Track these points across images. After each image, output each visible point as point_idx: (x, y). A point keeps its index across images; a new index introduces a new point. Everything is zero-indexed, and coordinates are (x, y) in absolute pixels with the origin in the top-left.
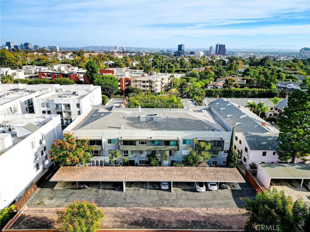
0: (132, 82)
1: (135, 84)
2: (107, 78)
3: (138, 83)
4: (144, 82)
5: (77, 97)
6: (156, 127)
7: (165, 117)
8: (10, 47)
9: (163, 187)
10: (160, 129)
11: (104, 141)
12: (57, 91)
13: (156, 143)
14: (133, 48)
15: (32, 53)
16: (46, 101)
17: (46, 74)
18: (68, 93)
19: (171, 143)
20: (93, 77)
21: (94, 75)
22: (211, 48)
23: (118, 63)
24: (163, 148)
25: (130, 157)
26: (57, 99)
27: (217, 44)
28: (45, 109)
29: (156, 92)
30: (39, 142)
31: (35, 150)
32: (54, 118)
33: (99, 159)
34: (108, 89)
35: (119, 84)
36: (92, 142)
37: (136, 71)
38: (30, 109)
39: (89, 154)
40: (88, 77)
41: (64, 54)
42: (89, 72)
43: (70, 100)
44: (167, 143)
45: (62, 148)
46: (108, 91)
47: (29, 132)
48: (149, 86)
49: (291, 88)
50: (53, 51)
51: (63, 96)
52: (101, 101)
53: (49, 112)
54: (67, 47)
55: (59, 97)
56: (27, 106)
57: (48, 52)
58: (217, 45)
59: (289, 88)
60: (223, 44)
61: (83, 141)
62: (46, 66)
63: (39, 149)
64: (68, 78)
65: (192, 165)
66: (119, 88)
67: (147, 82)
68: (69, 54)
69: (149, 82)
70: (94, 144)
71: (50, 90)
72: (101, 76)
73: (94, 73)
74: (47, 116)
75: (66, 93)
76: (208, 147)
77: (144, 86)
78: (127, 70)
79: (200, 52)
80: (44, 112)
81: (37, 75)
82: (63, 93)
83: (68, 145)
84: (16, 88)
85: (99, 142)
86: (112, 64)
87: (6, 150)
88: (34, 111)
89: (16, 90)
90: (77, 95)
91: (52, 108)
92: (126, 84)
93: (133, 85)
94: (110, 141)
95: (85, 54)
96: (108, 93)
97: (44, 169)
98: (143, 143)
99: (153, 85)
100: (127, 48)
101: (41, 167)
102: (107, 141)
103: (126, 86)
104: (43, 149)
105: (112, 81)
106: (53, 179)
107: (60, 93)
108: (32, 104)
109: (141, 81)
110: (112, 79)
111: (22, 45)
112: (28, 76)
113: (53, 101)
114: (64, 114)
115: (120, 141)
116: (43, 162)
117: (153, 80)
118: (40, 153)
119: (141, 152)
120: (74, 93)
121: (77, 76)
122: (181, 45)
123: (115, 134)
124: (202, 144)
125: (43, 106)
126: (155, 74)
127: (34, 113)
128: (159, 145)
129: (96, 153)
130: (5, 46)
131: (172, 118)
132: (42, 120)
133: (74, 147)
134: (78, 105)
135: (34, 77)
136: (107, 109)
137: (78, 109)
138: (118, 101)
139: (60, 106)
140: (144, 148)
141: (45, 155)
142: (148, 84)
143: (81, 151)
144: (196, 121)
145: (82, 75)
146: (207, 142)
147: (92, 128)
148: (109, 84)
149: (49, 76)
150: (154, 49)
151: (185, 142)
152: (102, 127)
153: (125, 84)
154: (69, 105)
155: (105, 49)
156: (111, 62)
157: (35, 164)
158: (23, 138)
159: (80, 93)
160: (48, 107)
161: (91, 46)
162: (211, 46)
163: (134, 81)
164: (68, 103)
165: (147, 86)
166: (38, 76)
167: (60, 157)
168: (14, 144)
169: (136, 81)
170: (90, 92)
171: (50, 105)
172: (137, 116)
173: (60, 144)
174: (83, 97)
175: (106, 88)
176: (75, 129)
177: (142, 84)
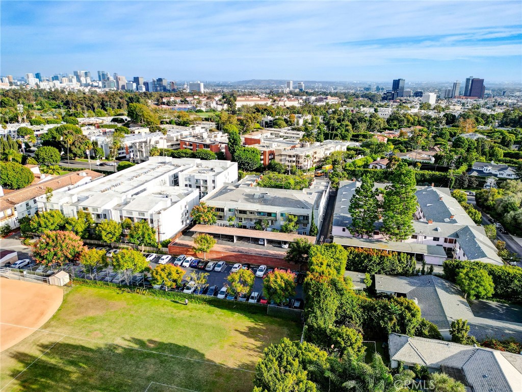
0: (276, 155)
1: (280, 158)
2: (249, 151)
3: (283, 157)
4: (290, 156)
5: (214, 173)
6: (264, 202)
7: (274, 196)
8: (139, 84)
9: (260, 243)
10: (266, 205)
11: (226, 209)
12: (197, 166)
13: (262, 214)
14: (319, 82)
15: (168, 98)
16: (188, 176)
17: (187, 143)
18: (207, 169)
19: (272, 215)
20: (234, 149)
21: (236, 147)
22: (455, 85)
23: (277, 121)
24: (266, 218)
25: (244, 223)
26: (197, 174)
27: (468, 77)
28: (188, 183)
29: (305, 168)
30: (184, 206)
31: (182, 211)
32: (194, 191)
33: (222, 222)
34: (248, 163)
35: (262, 157)
36: (218, 210)
37: (298, 134)
38: (176, 182)
39: (216, 218)
40: (230, 150)
41: (209, 100)
42: (230, 144)
43: (208, 177)
44: (269, 214)
45: (198, 211)
46: (248, 165)
47: (179, 199)
48: (296, 162)
49: (488, 172)
50: (195, 95)
51: (202, 171)
52: (237, 177)
53: (190, 186)
54: (215, 81)
55: (199, 172)
56: (173, 179)
57: (188, 95)
58: (468, 80)
59: (485, 171)
60: (481, 78)
61: (212, 208)
62: (186, 126)
63: (184, 211)
64: (209, 149)
65: (285, 232)
66: (262, 162)
67: (294, 156)
68: (217, 98)
69: (296, 156)
70: (219, 211)
71: (191, 165)
72: (244, 148)
73: (236, 145)
74: (190, 189)
75: (205, 169)
76: (295, 219)
77: (290, 161)
78: (288, 132)
79: (429, 93)
80: (186, 185)
81: (179, 142)
82: (203, 169)
83: (202, 209)
84: (163, 161)
85: (222, 210)
86: (271, 121)
87: (168, 208)
88: (178, 183)
89: (164, 163)
90: (214, 171)
91: (193, 183)
92: (270, 157)
93: (277, 160)
94: (230, 210)
95: (238, 99)
96: (248, 167)
97: (186, 226)
98: (251, 213)
99: (300, 160)
100: (308, 82)
101: (184, 223)
102: (228, 209)
103: (270, 159)
104: (186, 212)
105: (253, 155)
106: (191, 230)
107: (200, 168)
108: (178, 177)
109: (287, 155)
110: (254, 152)
111: (154, 81)
112: (170, 144)
113: (194, 176)
114: (201, 188)
115: (237, 210)
116: (186, 221)
117: (301, 154)
118: (184, 214)
119: (251, 220)
120: (212, 169)
121: (219, 146)
122: (399, 80)
123: (234, 206)
124: (290, 217)
125: (186, 180)
126: (309, 145)
127: (178, 185)
128: (263, 215)
129: (221, 218)
130: (132, 82)
131: (279, 197)
132: (186, 192)
133: (206, 210)
134: (214, 181)
135: (176, 145)
136: (235, 186)
137: (213, 185)
138: (252, 178)
139: (199, 181)
140: (252, 216)
141: (187, 216)
142: (294, 159)
143: (210, 214)
144: (296, 200)
145: (223, 145)
146: (295, 216)
147: (219, 200)
148: (250, 159)
149: (191, 145)
150: (354, 84)
151: (282, 215)
152: (226, 200)
153: (268, 157)
154: (206, 181)
155: (273, 84)
156: (270, 118)
157: (181, 220)
158: (176, 202)
159: (217, 170)
160: (189, 181)
161: (251, 79)
162: (455, 82)
163: (278, 155)
164: (206, 179)
165: (294, 162)
166: (179, 144)
167: (197, 217)
168: (172, 205)
169: (281, 155)
170: (225, 169)
171: (192, 180)
172: (253, 194)
173: (197, 208)
174: (219, 173)
175: (246, 163)
176: (208, 200)
177: (288, 158)
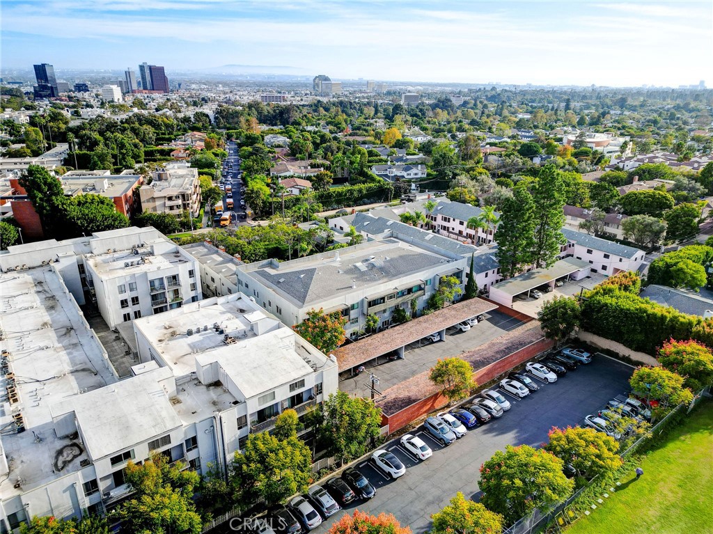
0: (144, 202)
1: (151, 205)
3: (158, 203)
4: (170, 199)
9: (435, 340)
27: (141, 64)
48: (182, 206)
58: (142, 68)
67: (177, 197)
69: (180, 197)
77: (171, 208)
79: (112, 86)
93: (147, 208)
98: (391, 297)
109: (165, 197)
117: (189, 192)
142: (180, 202)
160: (131, 290)
163: (148, 201)
165: (178, 207)
169: (153, 199)
177: (169, 203)
